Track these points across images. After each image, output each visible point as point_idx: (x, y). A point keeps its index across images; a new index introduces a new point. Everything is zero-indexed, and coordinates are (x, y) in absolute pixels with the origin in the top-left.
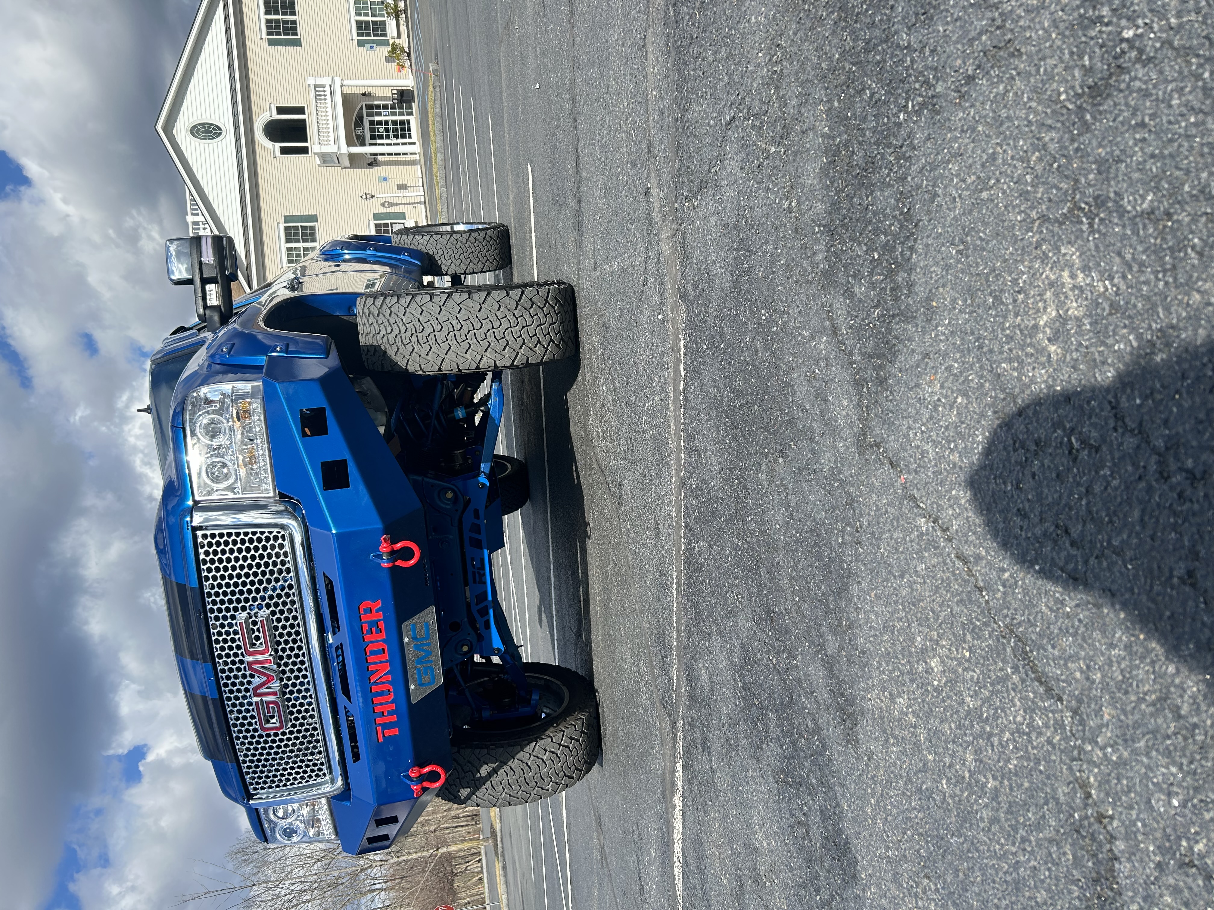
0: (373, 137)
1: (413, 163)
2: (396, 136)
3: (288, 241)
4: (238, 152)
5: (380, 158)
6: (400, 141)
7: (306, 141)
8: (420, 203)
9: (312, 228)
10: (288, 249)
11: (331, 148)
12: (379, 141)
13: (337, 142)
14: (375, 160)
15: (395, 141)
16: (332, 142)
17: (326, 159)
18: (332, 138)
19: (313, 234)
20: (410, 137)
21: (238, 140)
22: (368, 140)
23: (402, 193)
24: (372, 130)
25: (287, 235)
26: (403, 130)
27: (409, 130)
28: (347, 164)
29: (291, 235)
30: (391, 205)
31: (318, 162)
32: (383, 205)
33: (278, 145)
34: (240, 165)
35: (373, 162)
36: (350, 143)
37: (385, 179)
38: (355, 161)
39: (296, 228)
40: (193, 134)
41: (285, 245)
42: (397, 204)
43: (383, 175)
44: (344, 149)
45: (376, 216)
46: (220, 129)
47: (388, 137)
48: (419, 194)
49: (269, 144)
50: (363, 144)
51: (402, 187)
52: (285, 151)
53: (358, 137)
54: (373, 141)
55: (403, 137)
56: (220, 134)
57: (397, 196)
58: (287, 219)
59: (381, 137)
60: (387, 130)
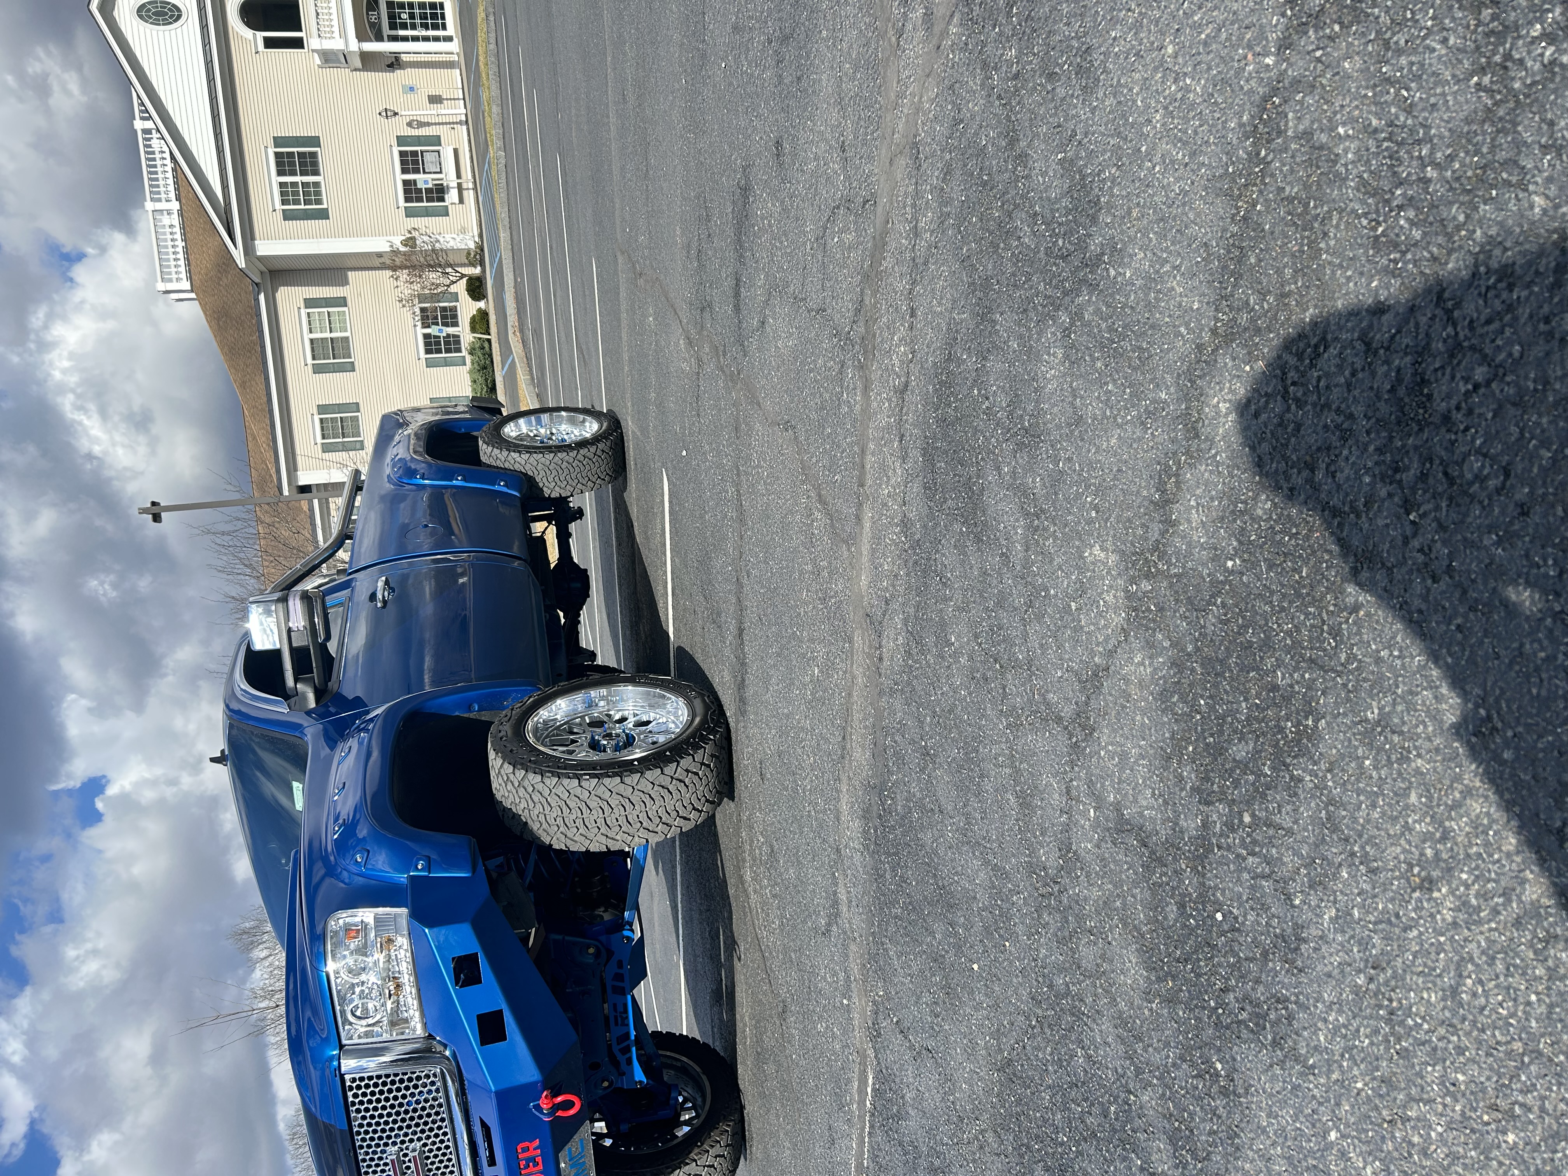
0: (393, 26)
1: (450, 65)
2: (426, 27)
3: (280, 173)
4: (206, 44)
5: (404, 58)
6: (431, 33)
7: (301, 30)
8: (460, 123)
9: (314, 155)
10: (282, 185)
11: (336, 44)
12: (402, 33)
13: (343, 34)
14: (397, 59)
15: (424, 33)
16: (337, 34)
17: (329, 58)
18: (336, 29)
19: (315, 164)
20: (444, 27)
21: (204, 27)
22: (386, 31)
23: (435, 109)
24: (392, 17)
25: (279, 164)
26: (434, 16)
27: (443, 18)
28: (359, 64)
29: (284, 164)
30: (421, 124)
31: (318, 61)
32: (409, 124)
33: (261, 35)
34: (209, 64)
35: (394, 63)
36: (361, 37)
37: (412, 89)
38: (369, 61)
39: (291, 155)
40: (141, 17)
41: (276, 180)
42: (428, 124)
43: (409, 83)
44: (354, 45)
45: (402, 140)
46: (178, 10)
47: (413, 27)
48: (459, 111)
49: (248, 33)
50: (379, 38)
51: (435, 100)
52: (270, 43)
53: (372, 25)
54: (393, 33)
55: (435, 27)
56: (179, 17)
57: (429, 112)
58: (279, 141)
59: (404, 26)
60: (412, 16)
